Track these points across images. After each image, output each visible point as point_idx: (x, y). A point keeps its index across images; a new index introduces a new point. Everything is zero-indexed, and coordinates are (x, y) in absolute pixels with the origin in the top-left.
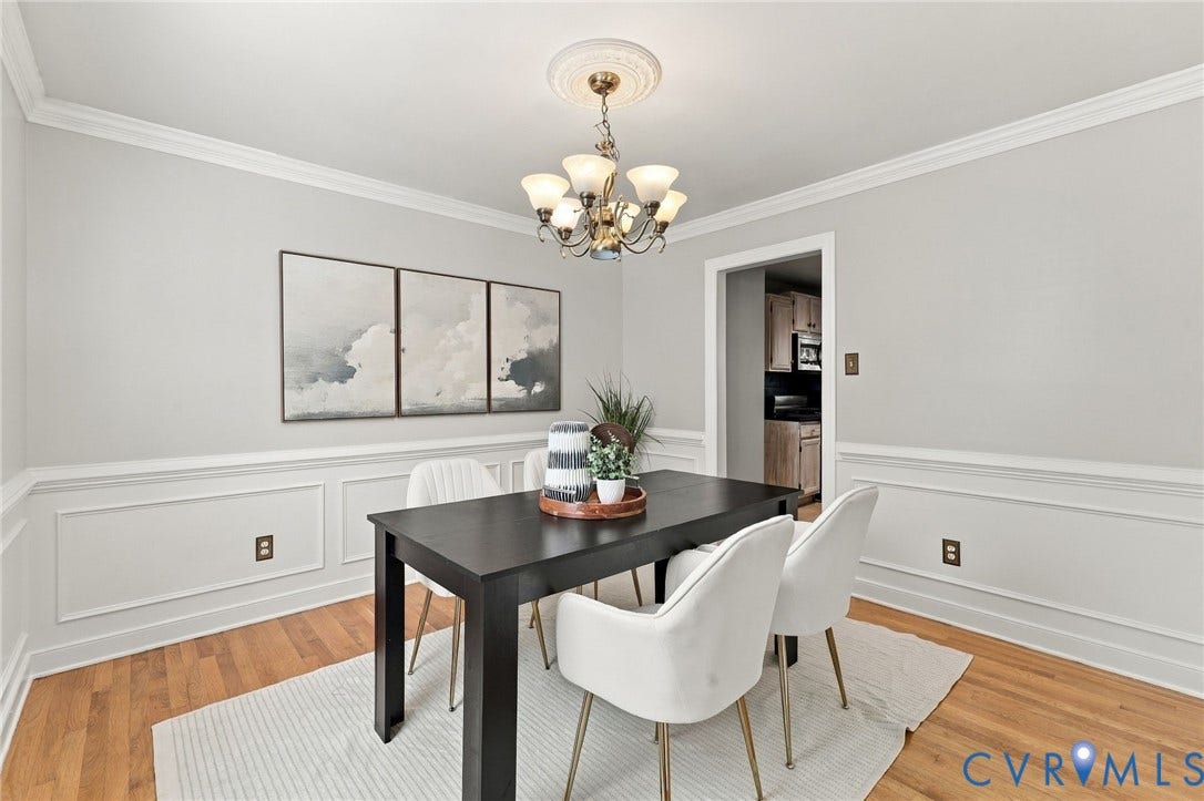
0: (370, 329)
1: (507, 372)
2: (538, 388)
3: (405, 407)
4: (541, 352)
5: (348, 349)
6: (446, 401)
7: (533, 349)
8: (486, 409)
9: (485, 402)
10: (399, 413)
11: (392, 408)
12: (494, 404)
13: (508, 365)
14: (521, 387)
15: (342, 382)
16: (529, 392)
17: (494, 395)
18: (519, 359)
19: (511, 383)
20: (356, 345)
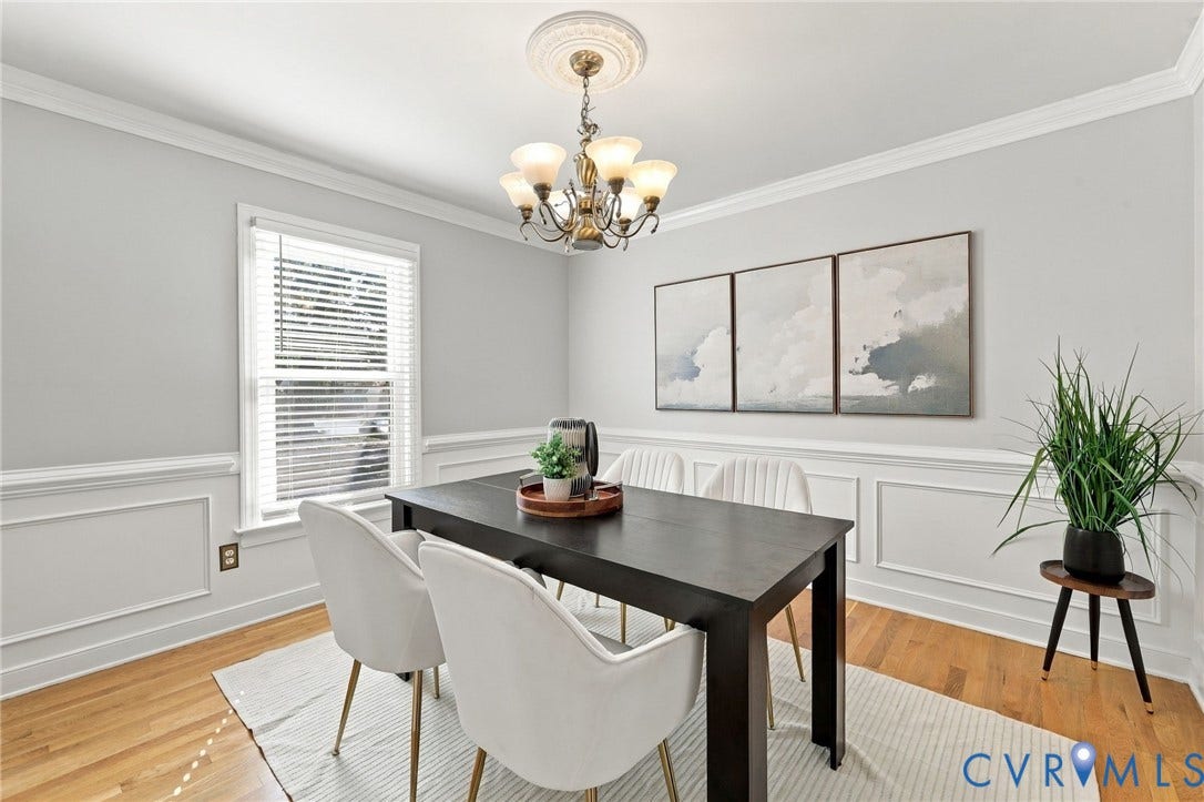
0: (711, 334)
1: (864, 361)
2: (921, 383)
3: (740, 402)
4: (930, 332)
5: (694, 353)
6: (783, 397)
7: (910, 329)
8: (830, 407)
9: (831, 401)
10: (734, 409)
11: (729, 404)
12: (843, 404)
13: (867, 355)
14: (888, 382)
15: (690, 380)
16: (904, 390)
17: (843, 392)
18: (883, 344)
19: (872, 377)
20: (700, 349)
